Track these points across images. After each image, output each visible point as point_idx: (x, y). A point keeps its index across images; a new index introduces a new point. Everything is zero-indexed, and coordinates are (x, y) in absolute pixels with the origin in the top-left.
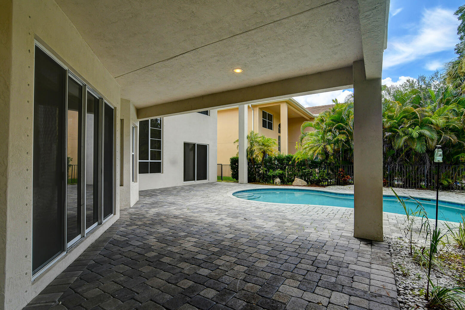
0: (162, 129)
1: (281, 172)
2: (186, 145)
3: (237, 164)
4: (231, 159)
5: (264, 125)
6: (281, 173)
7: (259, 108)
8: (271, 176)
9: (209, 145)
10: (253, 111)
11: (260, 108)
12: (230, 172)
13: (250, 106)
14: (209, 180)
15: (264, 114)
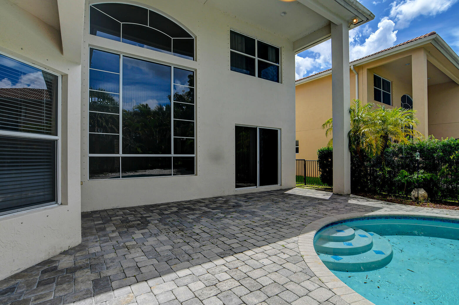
0: (195, 104)
1: (428, 175)
2: (239, 130)
3: (330, 160)
4: (319, 152)
5: (377, 97)
6: (428, 178)
7: (367, 69)
8: (403, 184)
9: (281, 129)
10: (356, 76)
11: (369, 70)
12: (319, 172)
13: (352, 67)
14: (281, 185)
15: (377, 81)
